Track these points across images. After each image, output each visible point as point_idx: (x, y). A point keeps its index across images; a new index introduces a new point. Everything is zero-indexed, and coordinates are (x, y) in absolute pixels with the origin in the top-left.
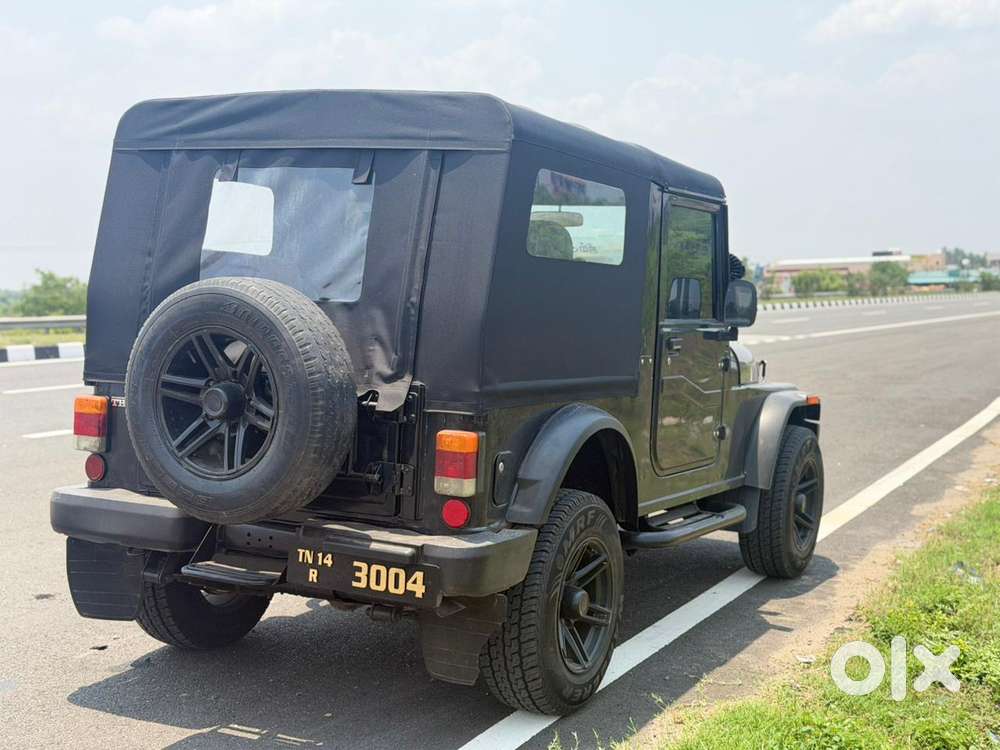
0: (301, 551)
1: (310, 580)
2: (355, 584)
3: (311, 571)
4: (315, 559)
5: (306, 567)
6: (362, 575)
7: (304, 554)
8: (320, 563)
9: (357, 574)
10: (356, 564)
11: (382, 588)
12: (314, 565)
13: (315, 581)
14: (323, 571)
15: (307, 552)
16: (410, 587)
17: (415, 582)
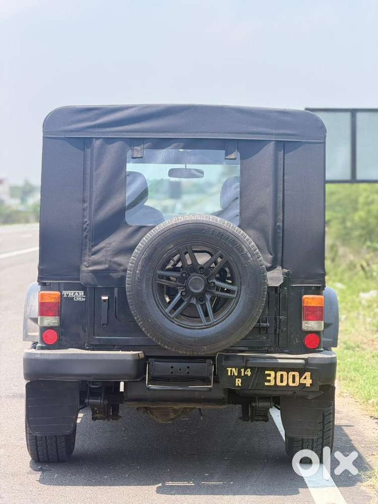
0: (229, 369)
1: (237, 385)
2: (266, 384)
3: (237, 380)
4: (239, 372)
5: (233, 378)
6: (272, 378)
7: (231, 370)
8: (243, 375)
9: (268, 378)
10: (267, 372)
11: (284, 384)
12: (239, 376)
13: (240, 385)
14: (245, 379)
15: (234, 369)
16: (303, 381)
17: (305, 378)
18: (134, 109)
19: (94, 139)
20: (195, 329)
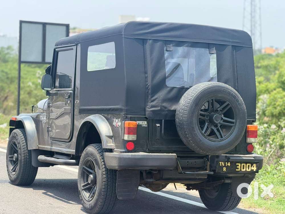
0: (220, 163)
1: (224, 171)
2: (237, 170)
3: (224, 168)
4: (225, 164)
5: (222, 167)
6: (239, 167)
7: (221, 163)
8: (226, 165)
9: (238, 167)
10: (237, 164)
11: (245, 170)
12: (225, 166)
13: (225, 171)
14: (227, 167)
15: (222, 163)
16: (252, 168)
17: (253, 167)
18: (166, 25)
19: (148, 40)
20: (216, 142)
